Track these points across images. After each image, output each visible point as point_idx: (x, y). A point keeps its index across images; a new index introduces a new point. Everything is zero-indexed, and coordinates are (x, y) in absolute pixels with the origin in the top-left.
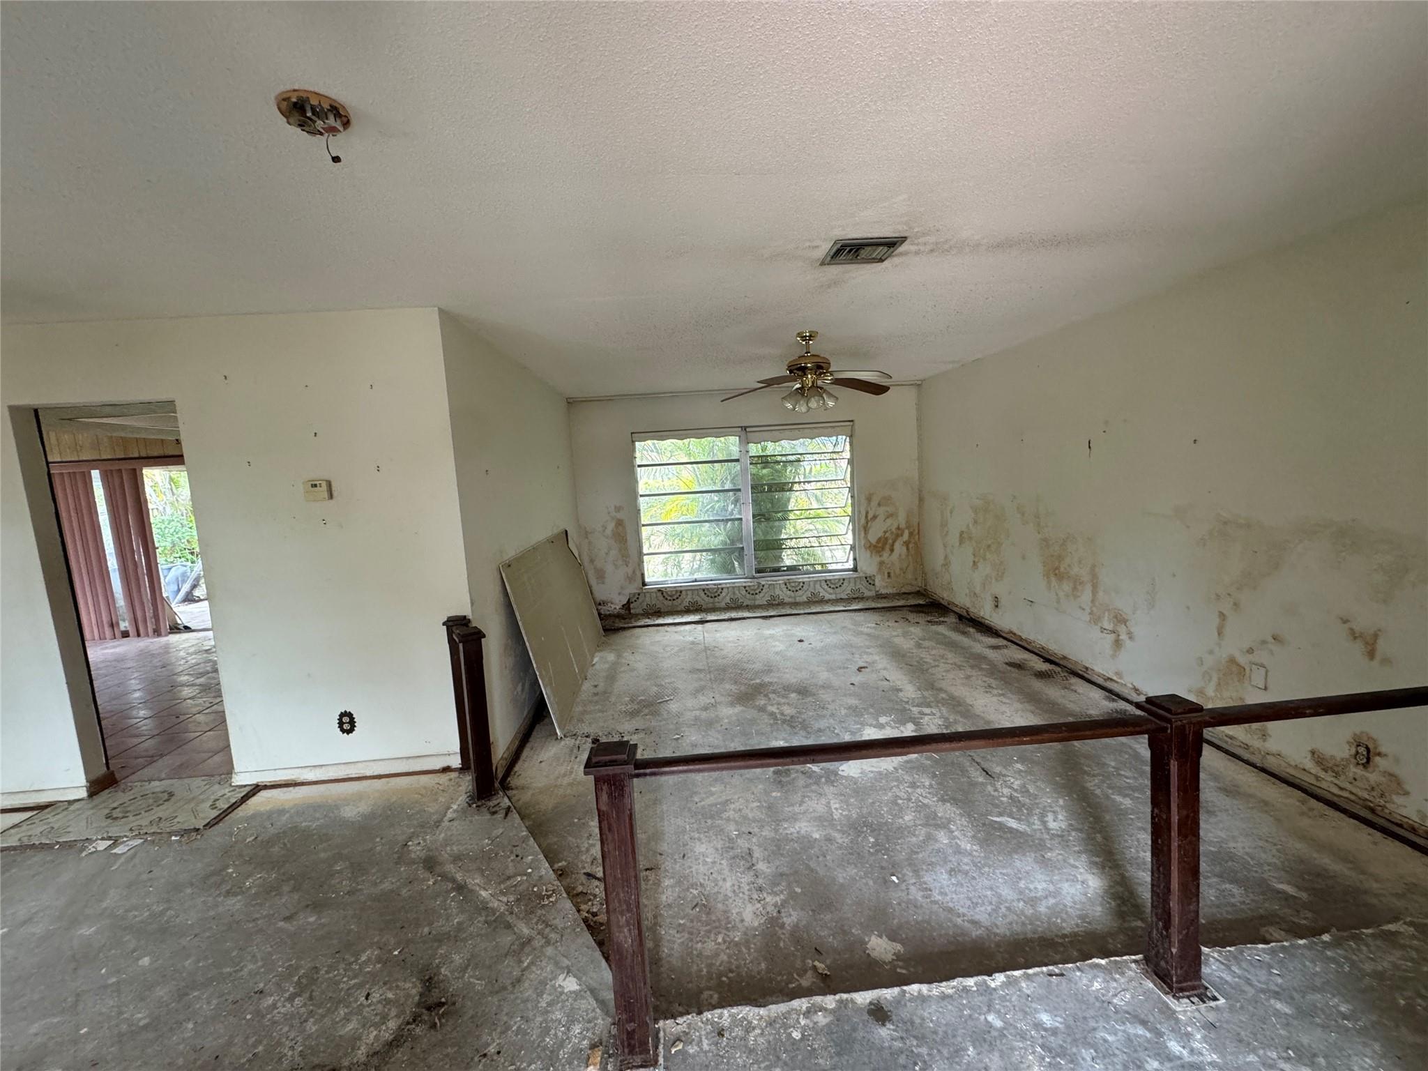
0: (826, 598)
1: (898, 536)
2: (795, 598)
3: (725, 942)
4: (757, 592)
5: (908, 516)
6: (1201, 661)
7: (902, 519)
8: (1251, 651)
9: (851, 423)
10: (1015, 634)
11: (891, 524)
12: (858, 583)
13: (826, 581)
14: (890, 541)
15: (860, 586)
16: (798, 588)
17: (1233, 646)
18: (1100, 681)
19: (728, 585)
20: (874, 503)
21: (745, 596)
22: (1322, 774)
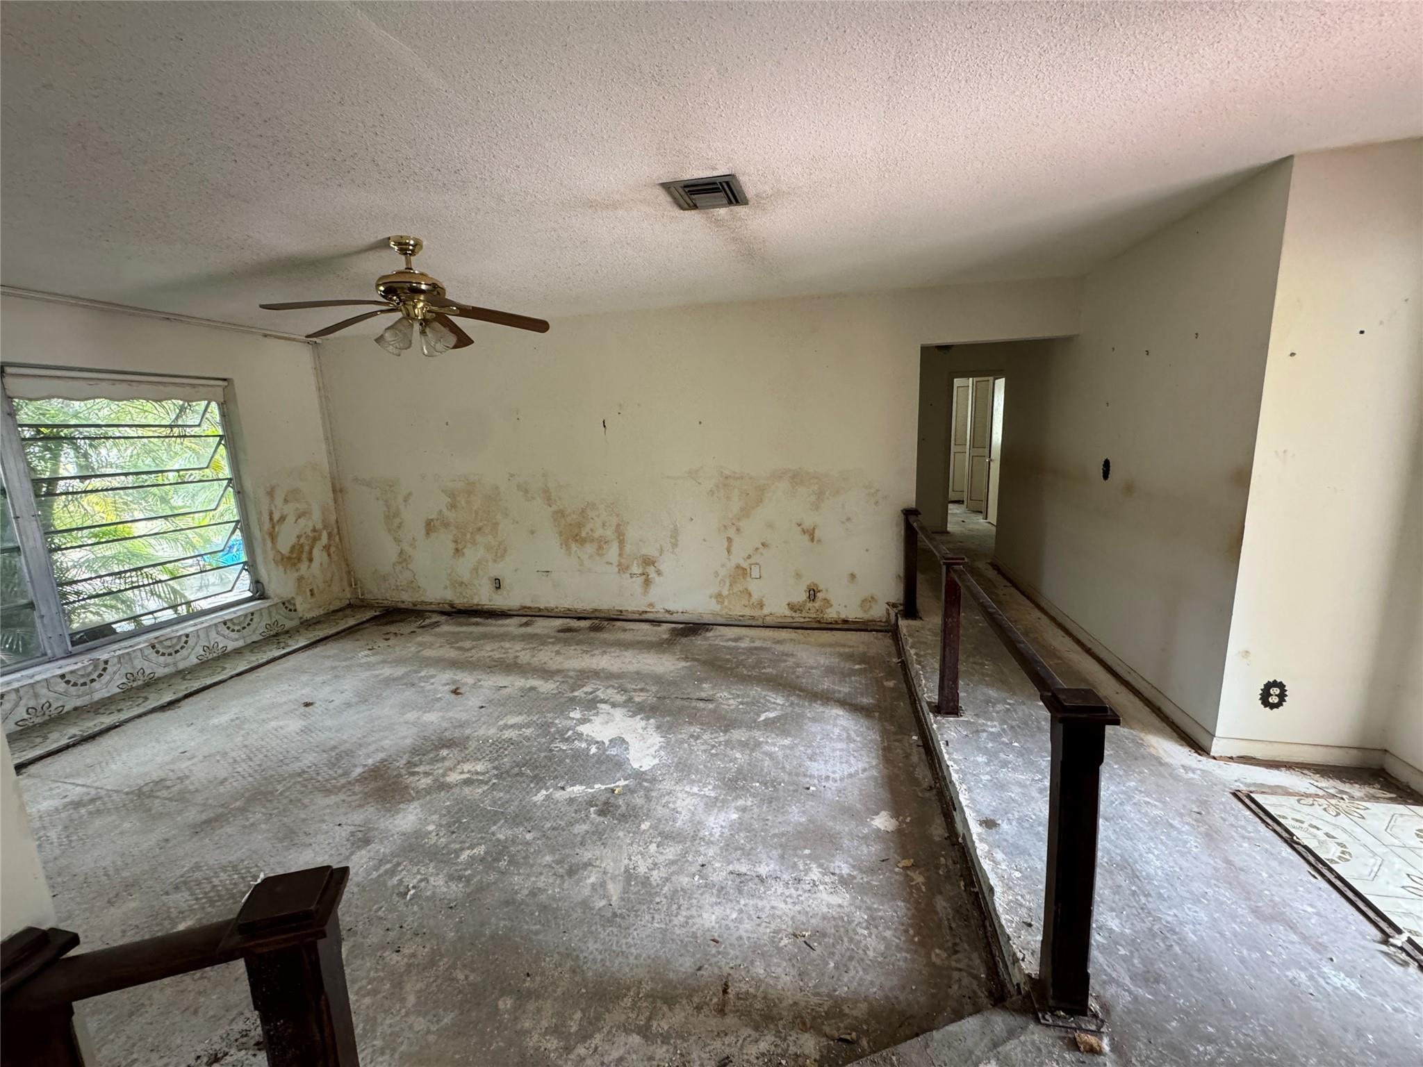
0: (229, 649)
1: (315, 539)
2: (175, 664)
4: (95, 676)
5: (323, 513)
6: (717, 574)
7: (316, 518)
8: (749, 557)
10: (529, 608)
11: (305, 525)
12: (273, 614)
13: (225, 623)
14: (307, 548)
15: (278, 617)
16: (178, 648)
17: (738, 558)
18: (637, 616)
19: (16, 685)
20: (279, 501)
21: (66, 694)
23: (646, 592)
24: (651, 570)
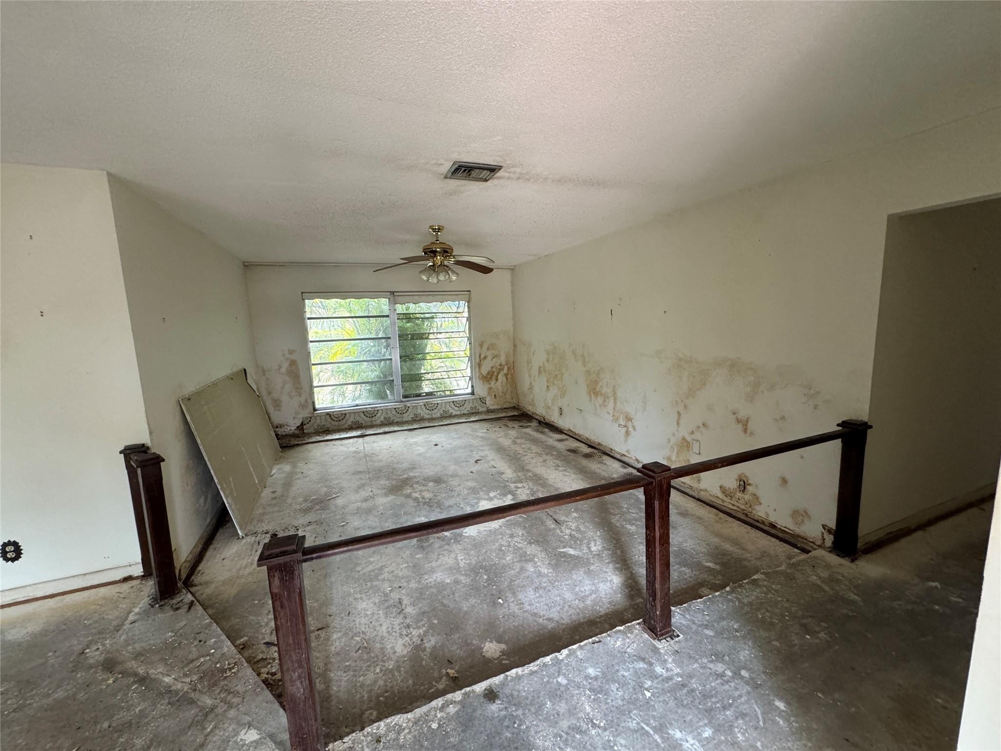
0: (453, 414)
1: (500, 370)
2: (432, 415)
3: (381, 671)
4: (404, 412)
5: (506, 357)
6: (669, 441)
7: (503, 359)
8: (692, 433)
9: (469, 293)
10: (571, 431)
11: (496, 362)
12: (475, 403)
13: (453, 402)
14: (496, 374)
15: (477, 405)
16: (433, 408)
17: (684, 432)
18: (618, 457)
19: (382, 408)
20: (485, 346)
21: (395, 415)
22: (725, 499)
23: (626, 441)
24: (630, 424)
